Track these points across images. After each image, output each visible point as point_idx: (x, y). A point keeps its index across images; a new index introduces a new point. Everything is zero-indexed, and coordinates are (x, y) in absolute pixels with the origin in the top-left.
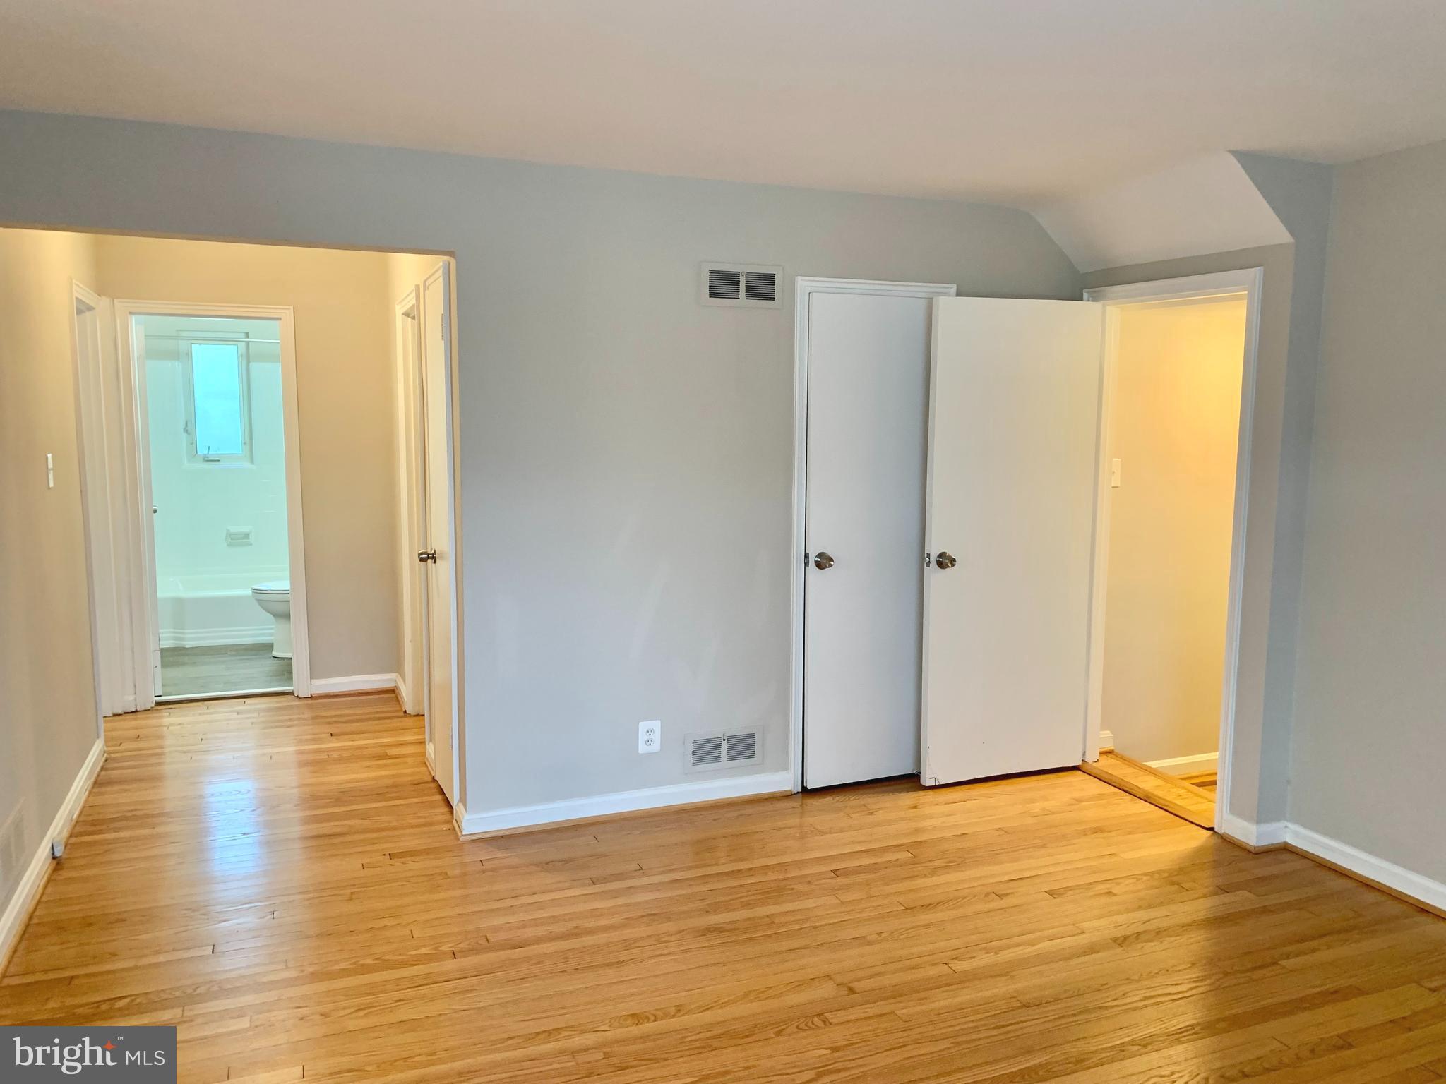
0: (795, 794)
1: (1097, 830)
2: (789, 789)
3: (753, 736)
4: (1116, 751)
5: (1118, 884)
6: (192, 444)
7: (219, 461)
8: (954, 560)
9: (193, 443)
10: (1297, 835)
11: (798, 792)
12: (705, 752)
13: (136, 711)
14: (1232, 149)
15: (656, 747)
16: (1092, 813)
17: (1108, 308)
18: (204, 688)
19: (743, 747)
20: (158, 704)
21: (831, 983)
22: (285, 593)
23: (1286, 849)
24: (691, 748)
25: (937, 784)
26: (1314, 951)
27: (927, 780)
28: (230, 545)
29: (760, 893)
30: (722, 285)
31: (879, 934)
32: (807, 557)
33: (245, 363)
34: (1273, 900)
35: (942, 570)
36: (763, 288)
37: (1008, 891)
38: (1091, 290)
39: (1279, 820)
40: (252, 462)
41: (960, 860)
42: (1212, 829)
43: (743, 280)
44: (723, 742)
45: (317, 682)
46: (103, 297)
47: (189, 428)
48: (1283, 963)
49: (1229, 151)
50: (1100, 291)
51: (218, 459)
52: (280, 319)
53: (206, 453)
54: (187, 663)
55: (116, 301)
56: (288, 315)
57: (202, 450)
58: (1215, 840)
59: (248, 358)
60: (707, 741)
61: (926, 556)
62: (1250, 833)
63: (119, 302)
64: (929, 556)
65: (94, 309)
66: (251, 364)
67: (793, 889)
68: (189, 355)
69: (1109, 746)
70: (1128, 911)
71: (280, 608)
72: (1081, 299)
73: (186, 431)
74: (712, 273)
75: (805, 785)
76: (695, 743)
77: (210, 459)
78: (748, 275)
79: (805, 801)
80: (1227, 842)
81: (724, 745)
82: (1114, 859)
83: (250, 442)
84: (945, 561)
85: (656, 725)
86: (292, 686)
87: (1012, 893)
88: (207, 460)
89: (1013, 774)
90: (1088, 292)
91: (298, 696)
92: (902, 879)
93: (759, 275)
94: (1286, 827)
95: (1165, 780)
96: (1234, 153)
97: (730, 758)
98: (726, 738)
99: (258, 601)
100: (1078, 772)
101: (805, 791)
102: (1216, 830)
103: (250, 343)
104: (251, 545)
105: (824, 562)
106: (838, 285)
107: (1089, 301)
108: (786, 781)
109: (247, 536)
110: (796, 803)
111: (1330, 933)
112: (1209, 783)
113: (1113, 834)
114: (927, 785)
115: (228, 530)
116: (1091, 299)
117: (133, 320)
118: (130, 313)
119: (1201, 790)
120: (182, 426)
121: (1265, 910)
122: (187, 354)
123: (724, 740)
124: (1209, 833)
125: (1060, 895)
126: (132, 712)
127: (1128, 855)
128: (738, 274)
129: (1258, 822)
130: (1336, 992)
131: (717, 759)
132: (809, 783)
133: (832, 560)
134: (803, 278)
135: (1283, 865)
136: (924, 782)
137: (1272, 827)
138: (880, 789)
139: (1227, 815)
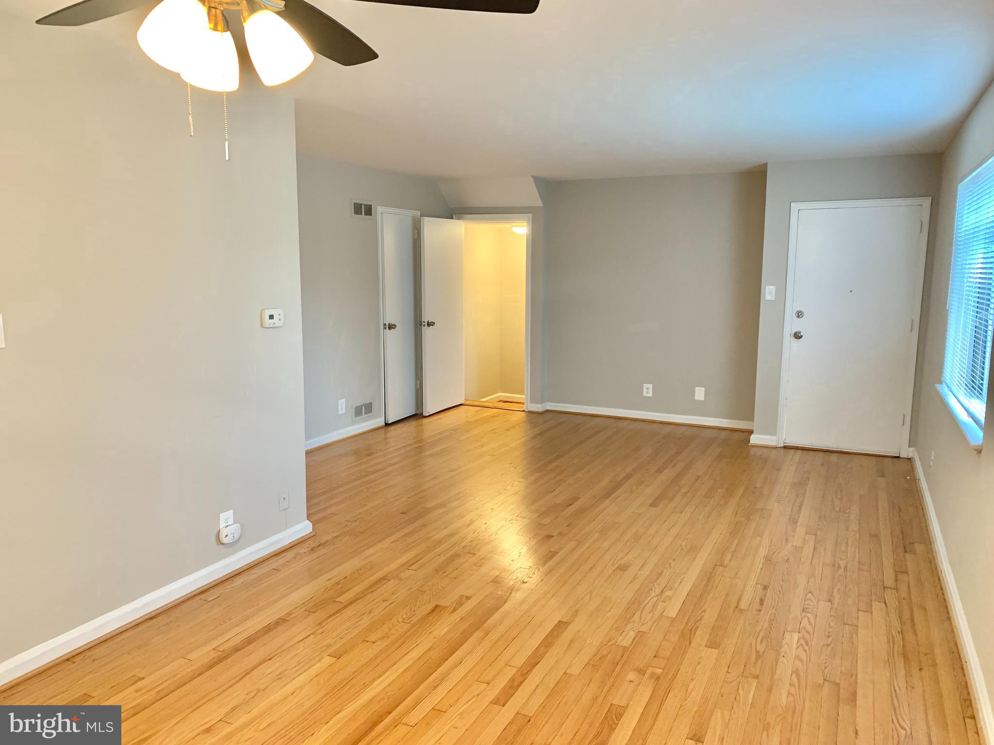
2: (382, 425)
3: (371, 403)
10: (551, 406)
11: (384, 426)
12: (358, 412)
14: (531, 175)
15: (344, 412)
17: (463, 222)
19: (369, 408)
23: (548, 411)
24: (354, 410)
25: (430, 414)
27: (427, 413)
30: (358, 209)
32: (385, 325)
35: (428, 328)
36: (369, 210)
38: (457, 215)
39: (546, 402)
43: (363, 206)
50: (462, 216)
58: (527, 413)
60: (358, 407)
62: (538, 408)
64: (424, 322)
74: (355, 204)
75: (386, 422)
76: (356, 408)
78: (364, 205)
79: (386, 430)
80: (532, 412)
81: (363, 407)
84: (430, 324)
85: (343, 401)
93: (367, 205)
94: (548, 404)
95: (492, 403)
96: (533, 177)
97: (365, 413)
98: (364, 405)
100: (462, 406)
101: (386, 425)
102: (527, 411)
105: (391, 327)
106: (389, 210)
108: (380, 422)
110: (383, 431)
114: (426, 415)
116: (457, 218)
119: (506, 404)
124: (523, 412)
127: (512, 420)
128: (361, 204)
129: (542, 403)
131: (361, 414)
132: (388, 421)
133: (396, 326)
134: (379, 207)
135: (548, 416)
136: (424, 415)
137: (544, 404)
138: (410, 420)
139: (529, 404)
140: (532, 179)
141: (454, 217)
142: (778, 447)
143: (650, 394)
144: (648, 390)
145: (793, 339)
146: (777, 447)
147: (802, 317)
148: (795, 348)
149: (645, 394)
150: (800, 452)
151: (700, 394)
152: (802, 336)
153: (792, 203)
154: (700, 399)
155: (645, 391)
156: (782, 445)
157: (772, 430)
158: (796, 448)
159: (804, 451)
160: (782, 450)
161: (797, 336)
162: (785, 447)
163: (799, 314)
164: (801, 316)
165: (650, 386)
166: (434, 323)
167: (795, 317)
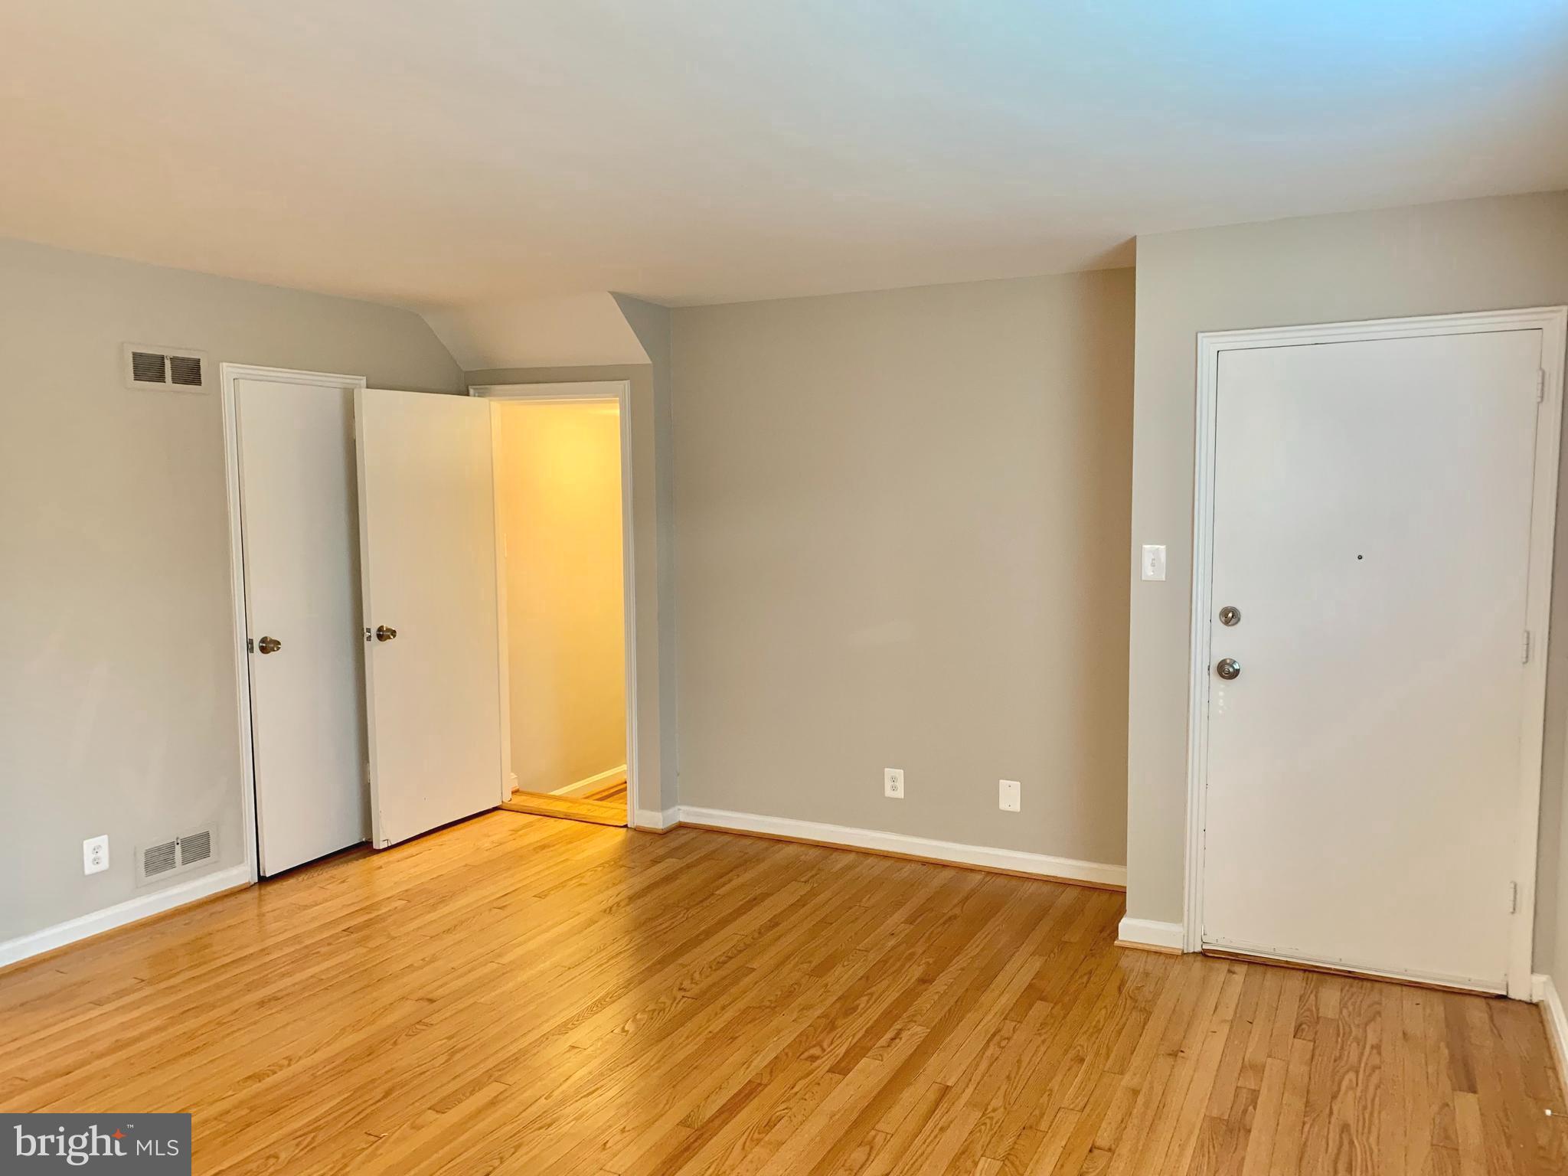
0: (252, 886)
1: (543, 847)
2: (247, 881)
3: (207, 835)
4: (520, 789)
5: (583, 877)
8: (395, 631)
10: (688, 814)
11: (255, 883)
12: (159, 860)
14: (611, 290)
15: (104, 865)
16: (533, 837)
17: (492, 403)
19: (198, 847)
21: (409, 1002)
23: (681, 826)
24: (142, 859)
25: (390, 845)
26: (730, 881)
27: (381, 843)
29: (287, 965)
30: (148, 368)
31: (423, 960)
32: (250, 643)
34: (689, 860)
35: (381, 642)
36: (189, 372)
37: (504, 904)
38: (477, 387)
39: (674, 806)
41: (451, 894)
42: (626, 826)
43: (168, 364)
44: (177, 846)
48: (717, 892)
49: (609, 292)
50: (486, 388)
58: (631, 833)
60: (159, 849)
61: (365, 631)
62: (656, 820)
64: (369, 630)
67: (318, 952)
69: (515, 785)
70: (600, 892)
72: (468, 395)
74: (135, 355)
75: (262, 874)
76: (147, 853)
78: (173, 360)
79: (263, 892)
80: (641, 831)
81: (178, 849)
82: (569, 863)
84: (383, 635)
85: (103, 840)
87: (509, 904)
89: (449, 823)
90: (474, 389)
92: (411, 919)
93: (183, 359)
94: (679, 810)
95: (571, 802)
96: (612, 293)
97: (185, 862)
98: (179, 841)
100: (500, 811)
101: (263, 880)
102: (629, 826)
105: (268, 646)
106: (261, 373)
107: (475, 396)
108: (243, 874)
110: (254, 894)
111: (736, 867)
112: (618, 791)
113: (557, 847)
114: (381, 848)
116: (477, 395)
119: (604, 803)
121: (689, 867)
123: (178, 844)
124: (625, 829)
125: (546, 896)
127: (579, 857)
128: (163, 358)
129: (660, 810)
130: (755, 899)
131: (172, 865)
132: (264, 872)
133: (279, 643)
134: (225, 364)
135: (685, 837)
136: (376, 846)
137: (670, 811)
138: (337, 862)
139: (636, 812)
140: (610, 296)
141: (471, 391)
142: (1188, 954)
143: (900, 794)
144: (895, 784)
145: (1215, 677)
146: (1183, 954)
147: (1236, 623)
148: (1221, 702)
149: (889, 793)
150: (1241, 970)
151: (1010, 796)
152: (1237, 672)
153: (1200, 335)
154: (1009, 809)
155: (888, 785)
156: (1198, 949)
157: (1172, 909)
158: (1234, 959)
159: (1253, 968)
160: (1198, 965)
161: (1227, 671)
162: (1204, 954)
163: (1230, 616)
164: (1233, 621)
165: (899, 773)
166: (394, 633)
167: (1218, 623)
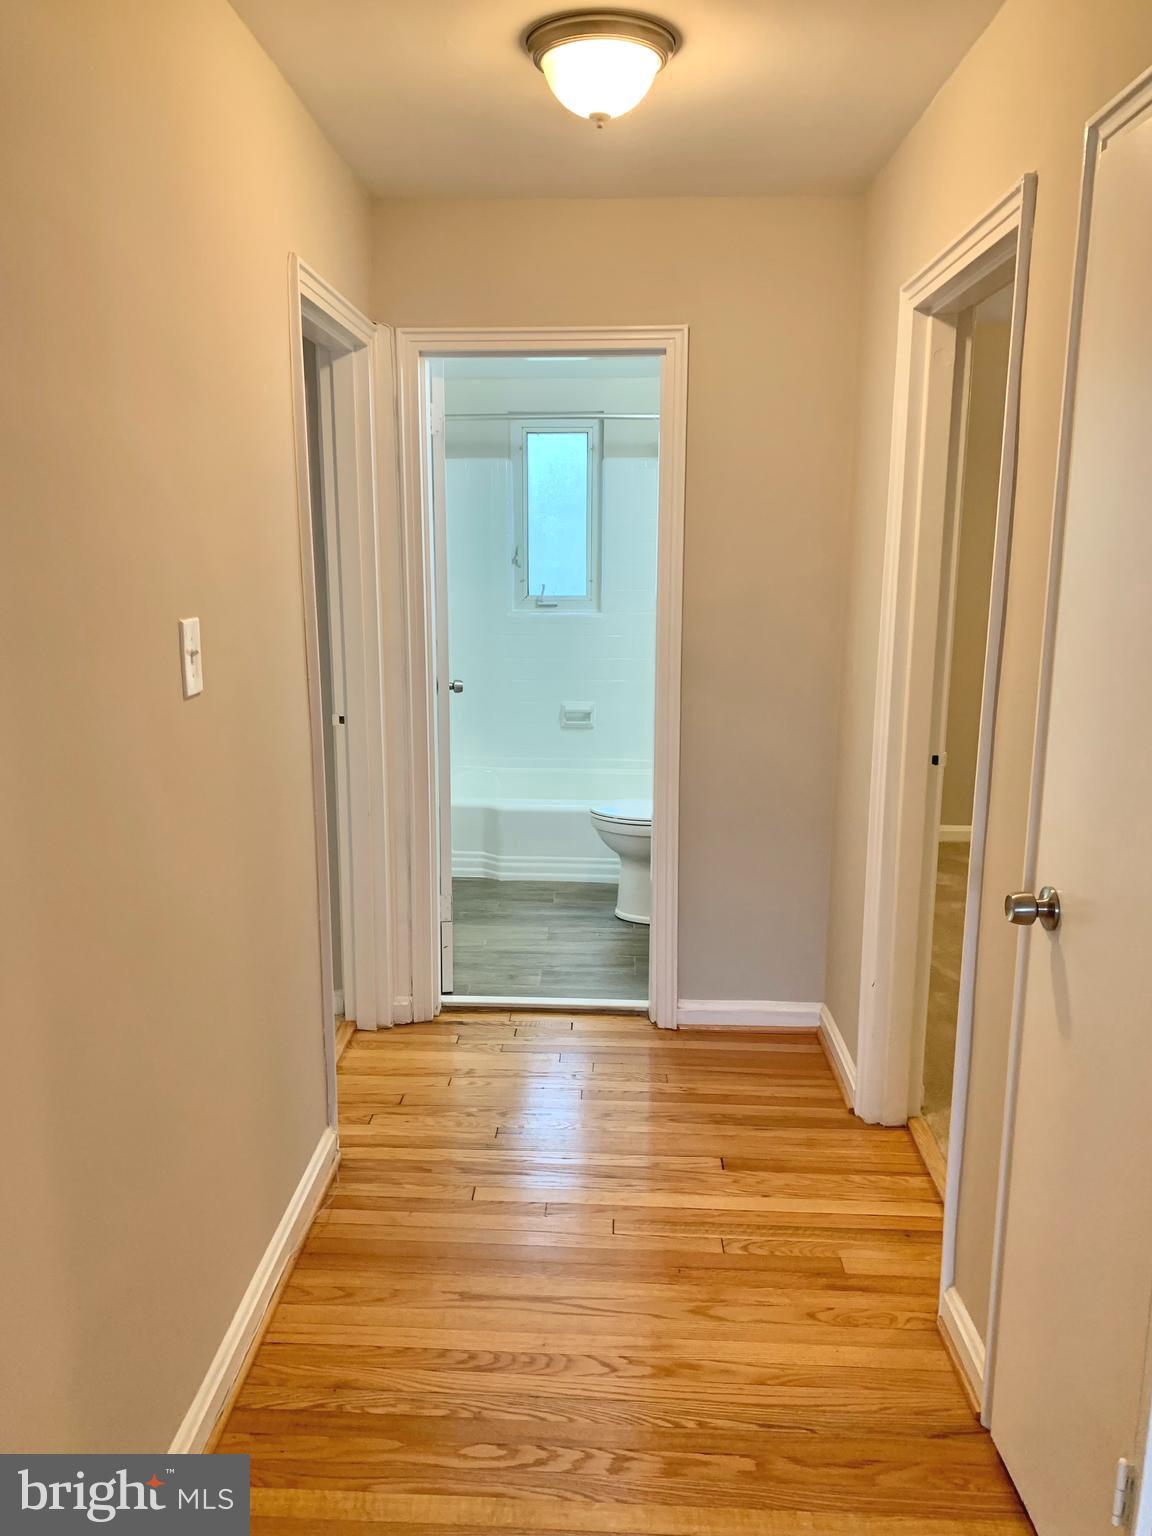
6: (522, 581)
7: (556, 606)
9: (524, 581)
13: (412, 1023)
18: (513, 984)
20: (447, 1009)
22: (645, 824)
28: (565, 728)
33: (597, 459)
40: (599, 608)
45: (689, 1005)
46: (380, 326)
47: (518, 558)
51: (555, 603)
52: (663, 352)
53: (539, 594)
54: (494, 917)
55: (399, 330)
56: (677, 342)
57: (535, 591)
59: (600, 451)
63: (403, 333)
65: (364, 346)
66: (604, 461)
68: (523, 449)
71: (632, 845)
73: (515, 561)
77: (544, 603)
83: (597, 579)
86: (645, 997)
88: (541, 604)
91: (655, 1024)
99: (600, 831)
103: (605, 421)
104: (592, 728)
109: (587, 716)
115: (562, 707)
117: (426, 366)
118: (421, 354)
120: (511, 554)
122: (521, 448)
126: (407, 1024)
